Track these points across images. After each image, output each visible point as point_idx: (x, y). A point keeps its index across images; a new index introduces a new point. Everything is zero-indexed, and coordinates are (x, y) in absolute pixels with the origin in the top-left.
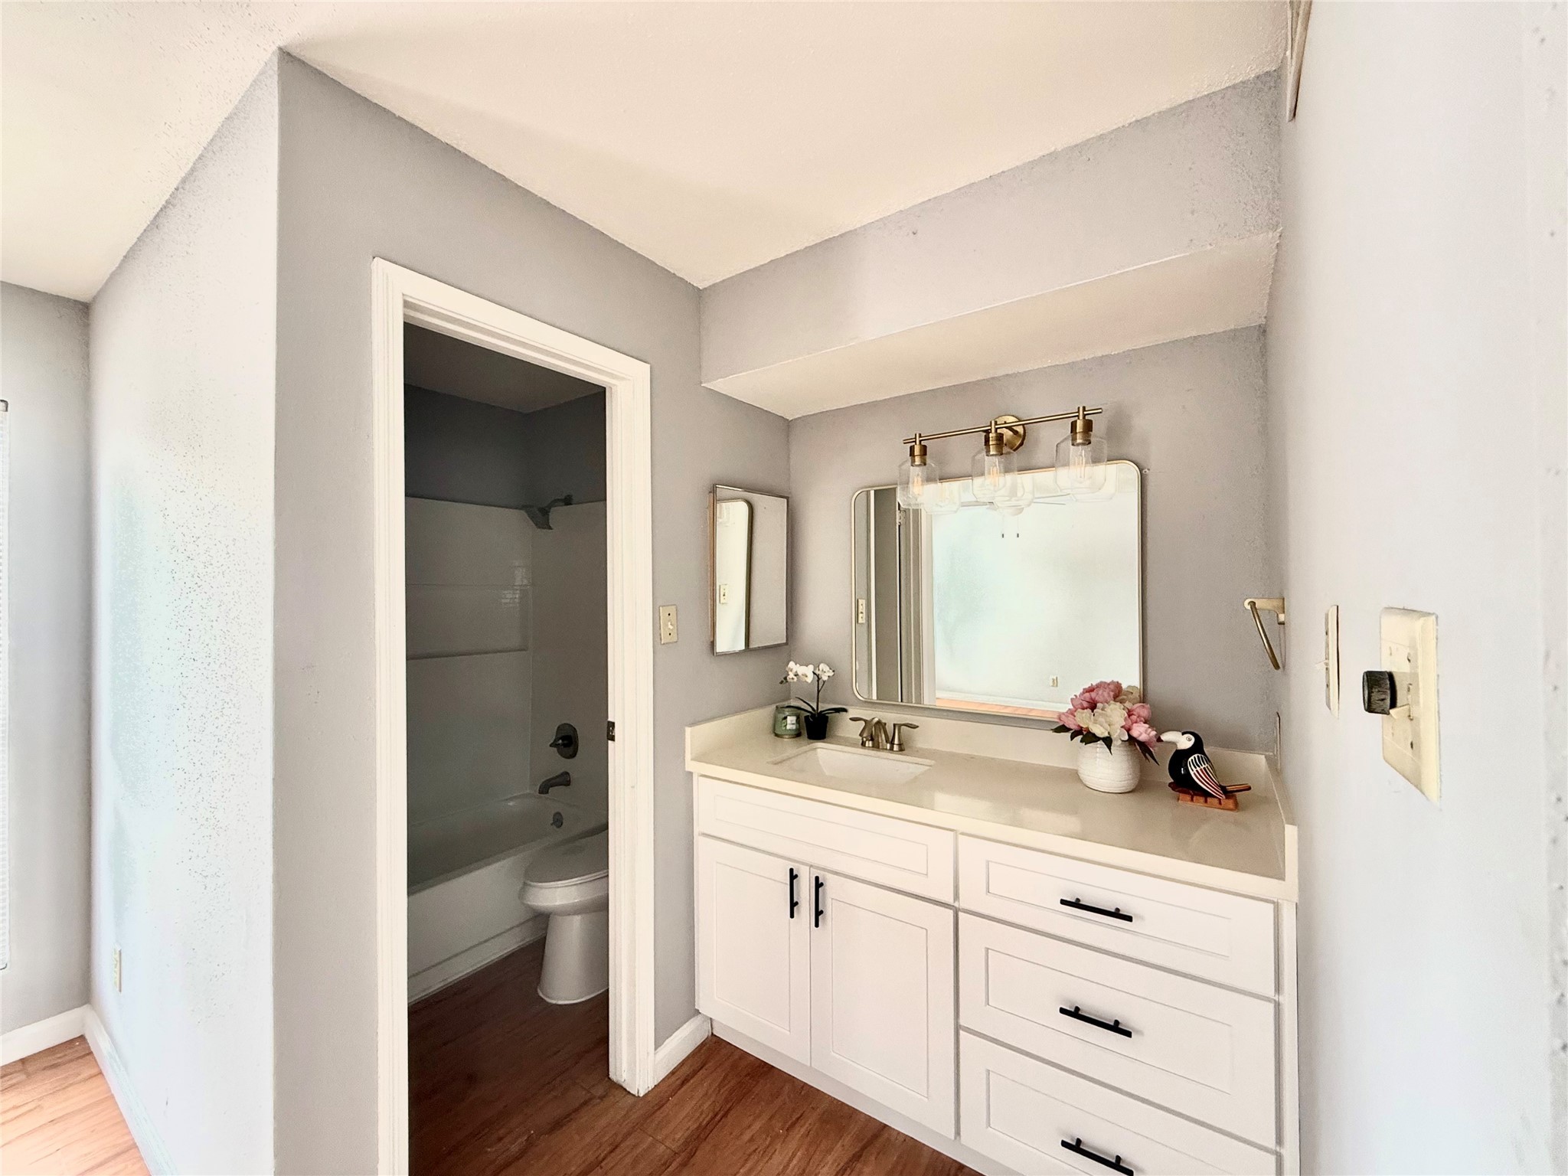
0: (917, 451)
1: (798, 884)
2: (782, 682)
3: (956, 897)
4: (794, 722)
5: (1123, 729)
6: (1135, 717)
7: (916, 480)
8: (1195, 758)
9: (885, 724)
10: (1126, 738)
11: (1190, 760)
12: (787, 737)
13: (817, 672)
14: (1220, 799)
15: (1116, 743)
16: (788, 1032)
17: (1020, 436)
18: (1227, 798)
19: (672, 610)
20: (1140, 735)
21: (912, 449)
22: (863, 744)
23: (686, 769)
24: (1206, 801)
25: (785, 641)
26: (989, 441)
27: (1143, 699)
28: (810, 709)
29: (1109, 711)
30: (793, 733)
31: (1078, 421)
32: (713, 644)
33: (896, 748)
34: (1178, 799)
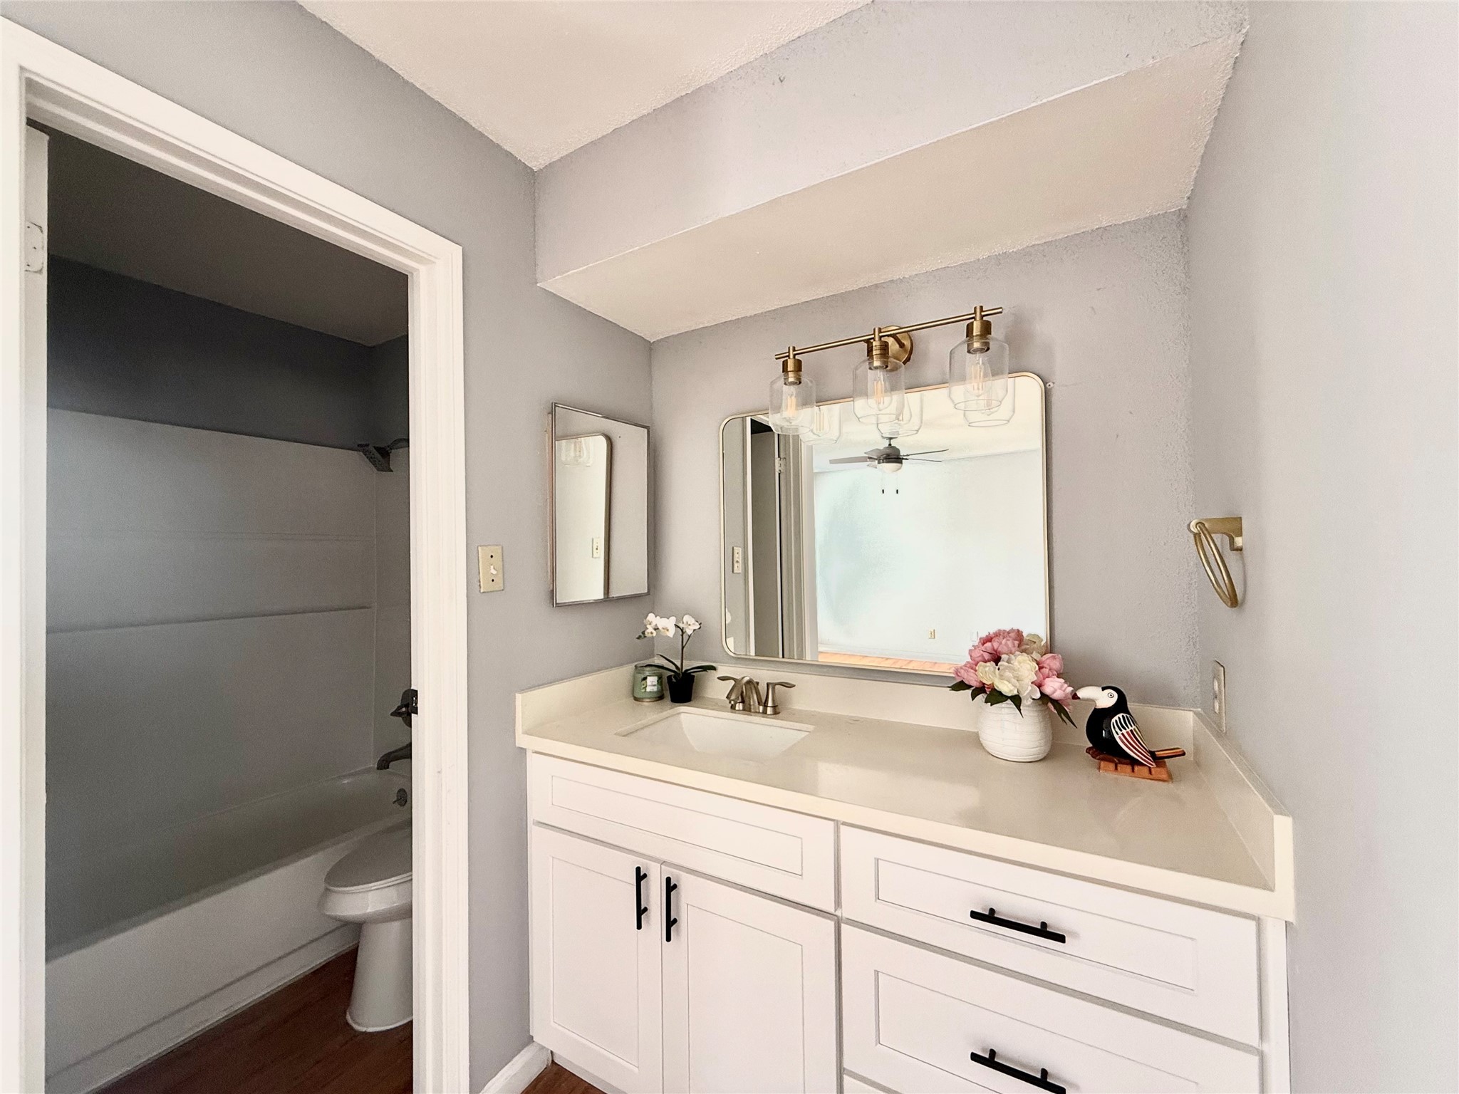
0: (791, 366)
1: (647, 888)
2: (639, 638)
3: (838, 903)
4: (656, 683)
5: (1033, 685)
6: (1047, 670)
7: (789, 404)
8: (1119, 718)
9: (758, 683)
10: (1038, 695)
11: (1113, 720)
12: (648, 700)
13: (681, 625)
14: (1150, 767)
15: (1026, 703)
16: (636, 1070)
17: (906, 351)
18: (1157, 766)
19: (497, 551)
20: (1054, 692)
21: (785, 364)
22: (733, 707)
23: (517, 745)
24: (1133, 771)
25: (646, 591)
26: (872, 350)
27: (1051, 648)
28: (673, 668)
29: (1016, 663)
30: (656, 695)
31: (975, 323)
32: (552, 594)
33: (769, 711)
34: (1099, 768)
